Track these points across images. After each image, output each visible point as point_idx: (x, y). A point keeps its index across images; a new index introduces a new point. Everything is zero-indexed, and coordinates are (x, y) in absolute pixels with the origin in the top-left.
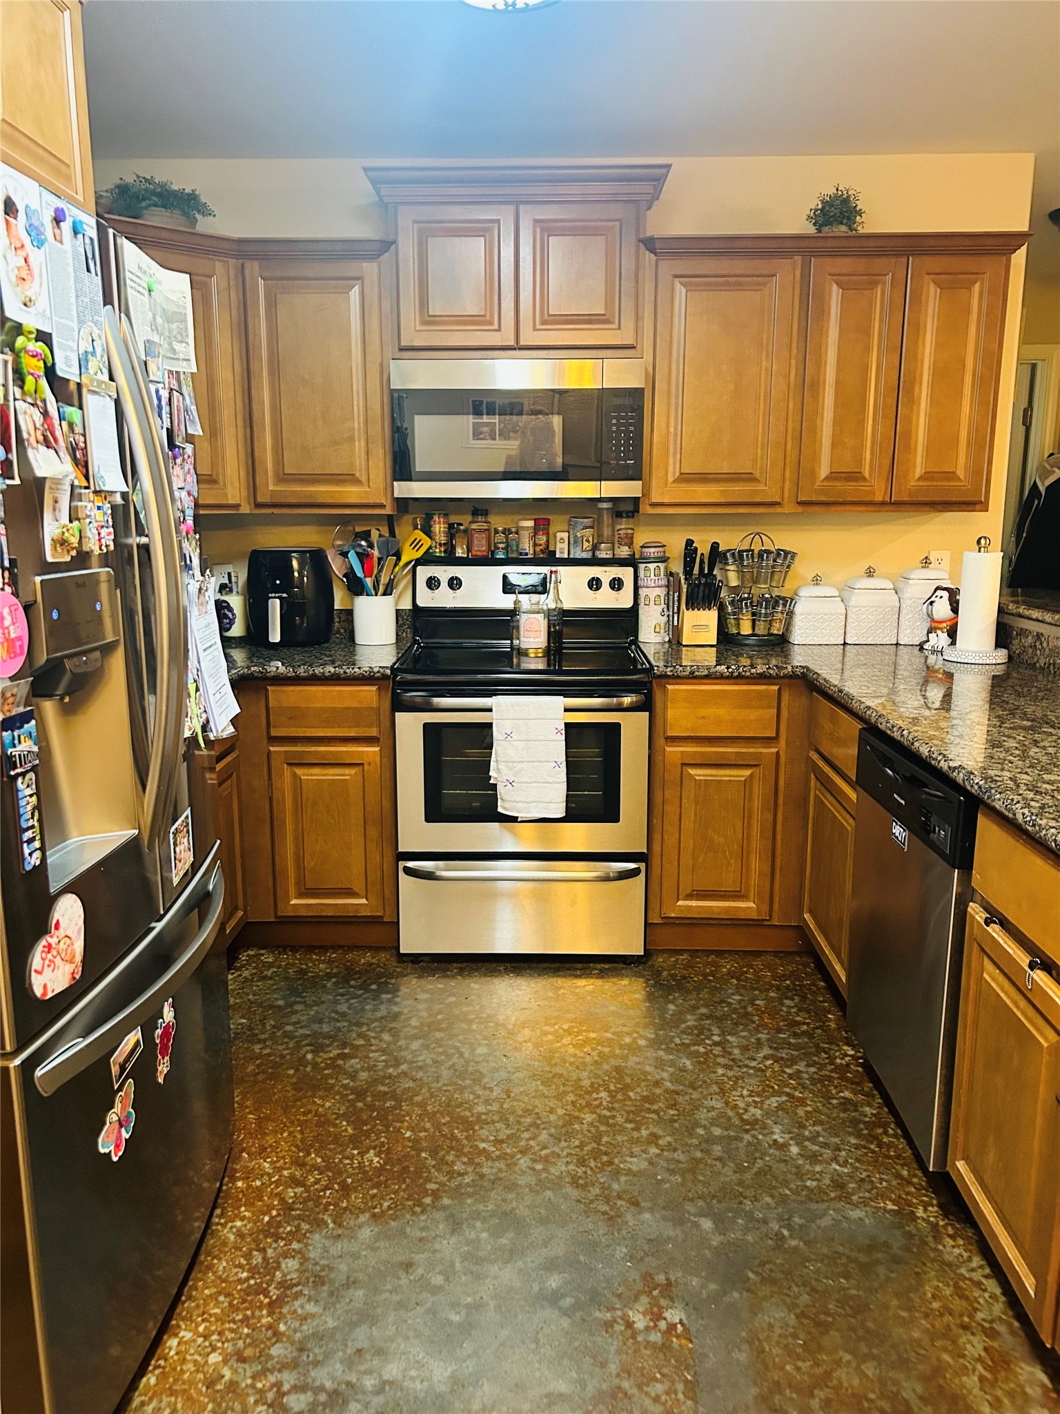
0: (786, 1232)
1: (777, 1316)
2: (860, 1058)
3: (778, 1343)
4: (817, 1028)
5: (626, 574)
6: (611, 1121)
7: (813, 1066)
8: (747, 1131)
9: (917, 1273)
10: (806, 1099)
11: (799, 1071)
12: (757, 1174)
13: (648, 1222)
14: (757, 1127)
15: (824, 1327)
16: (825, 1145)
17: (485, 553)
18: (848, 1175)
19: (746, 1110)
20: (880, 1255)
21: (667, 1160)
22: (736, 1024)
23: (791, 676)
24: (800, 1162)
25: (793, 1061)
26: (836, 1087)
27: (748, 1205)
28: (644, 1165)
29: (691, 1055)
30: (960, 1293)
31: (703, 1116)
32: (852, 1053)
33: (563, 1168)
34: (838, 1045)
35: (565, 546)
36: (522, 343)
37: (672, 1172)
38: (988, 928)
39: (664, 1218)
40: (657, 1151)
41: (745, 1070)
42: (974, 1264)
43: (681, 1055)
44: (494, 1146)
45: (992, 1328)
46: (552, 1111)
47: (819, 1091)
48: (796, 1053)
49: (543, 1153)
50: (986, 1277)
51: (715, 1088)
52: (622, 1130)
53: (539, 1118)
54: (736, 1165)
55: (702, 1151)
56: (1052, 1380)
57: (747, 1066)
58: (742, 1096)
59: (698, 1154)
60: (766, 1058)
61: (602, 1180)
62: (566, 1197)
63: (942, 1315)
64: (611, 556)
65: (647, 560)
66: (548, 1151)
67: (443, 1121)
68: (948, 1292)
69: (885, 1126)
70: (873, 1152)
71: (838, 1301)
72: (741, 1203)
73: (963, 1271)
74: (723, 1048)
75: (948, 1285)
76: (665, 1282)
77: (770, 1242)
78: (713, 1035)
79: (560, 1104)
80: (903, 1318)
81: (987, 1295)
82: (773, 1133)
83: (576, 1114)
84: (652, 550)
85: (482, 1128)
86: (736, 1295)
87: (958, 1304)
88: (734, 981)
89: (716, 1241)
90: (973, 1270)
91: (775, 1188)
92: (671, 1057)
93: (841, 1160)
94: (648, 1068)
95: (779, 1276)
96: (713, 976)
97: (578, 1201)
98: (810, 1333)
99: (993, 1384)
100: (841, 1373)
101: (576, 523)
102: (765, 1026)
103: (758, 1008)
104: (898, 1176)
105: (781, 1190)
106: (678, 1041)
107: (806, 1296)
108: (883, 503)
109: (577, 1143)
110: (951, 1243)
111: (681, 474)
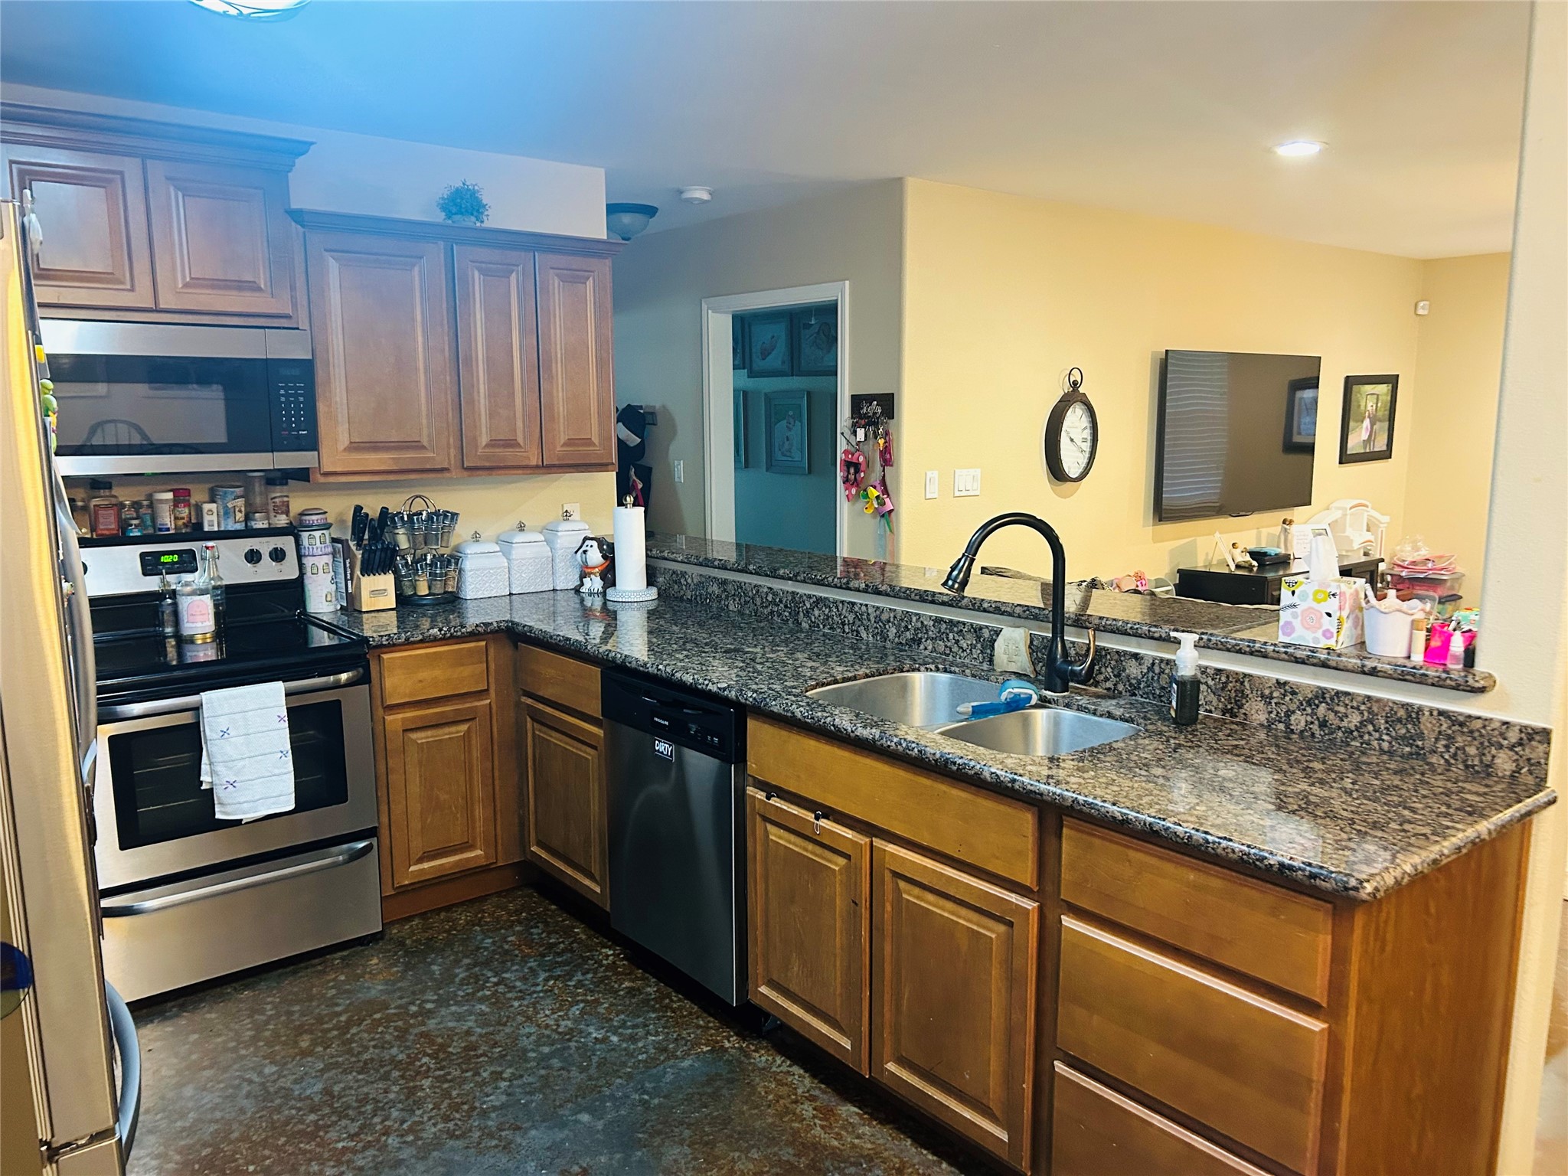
0: (646, 1097)
1: (675, 1152)
2: (620, 954)
3: (687, 1168)
4: (572, 943)
5: (287, 543)
6: (449, 1077)
7: (588, 973)
8: (569, 1040)
9: (748, 1083)
10: (599, 999)
11: (580, 981)
12: (597, 1067)
13: (538, 1136)
14: (575, 1034)
15: (712, 1144)
16: (634, 1027)
17: (115, 532)
18: (663, 1040)
19: (558, 1026)
20: (718, 1083)
21: (519, 1086)
22: (504, 962)
23: (497, 631)
24: (624, 1045)
25: (570, 975)
26: (615, 982)
27: (607, 1091)
28: (504, 1098)
29: (482, 1000)
30: (780, 1083)
31: (525, 1042)
32: (611, 952)
33: (433, 1130)
34: (597, 951)
35: (214, 518)
36: (162, 306)
37: (531, 1093)
38: (770, 802)
39: (550, 1128)
40: (507, 1083)
41: (535, 995)
42: (779, 1062)
43: (472, 1003)
44: (352, 1141)
45: (811, 1095)
46: (386, 1091)
47: (605, 990)
48: (567, 968)
49: (405, 1126)
50: (790, 1066)
51: (520, 1019)
52: (465, 1080)
53: (379, 1101)
54: (578, 1067)
55: (543, 1068)
56: (860, 1108)
57: (535, 992)
58: (546, 1016)
59: (543, 1072)
60: (547, 980)
61: (476, 1124)
62: (452, 1149)
63: (778, 1101)
64: (266, 526)
65: (310, 528)
66: (409, 1123)
67: (280, 1143)
68: (773, 1086)
69: (669, 996)
70: (672, 1017)
71: (709, 1124)
72: (600, 1092)
73: (774, 1069)
74: (505, 985)
75: (771, 1082)
76: (580, 1170)
77: (639, 1108)
78: (489, 978)
79: (390, 1083)
80: (756, 1114)
81: (796, 1077)
82: (590, 1034)
83: (412, 1084)
84: (314, 517)
85: (327, 1132)
86: (639, 1153)
87: (784, 1090)
88: (478, 928)
89: (600, 1125)
90: (780, 1066)
91: (618, 1071)
92: (465, 1008)
93: (653, 1032)
94: (451, 1024)
95: (660, 1127)
96: (455, 930)
97: (467, 1147)
98: (703, 1152)
99: (830, 1127)
100: (739, 1166)
101: (225, 493)
102: (529, 956)
103: (513, 944)
104: (698, 1027)
105: (623, 1071)
106: (461, 993)
107: (687, 1131)
108: (537, 467)
109: (431, 1106)
110: (757, 1055)
111: (351, 442)
